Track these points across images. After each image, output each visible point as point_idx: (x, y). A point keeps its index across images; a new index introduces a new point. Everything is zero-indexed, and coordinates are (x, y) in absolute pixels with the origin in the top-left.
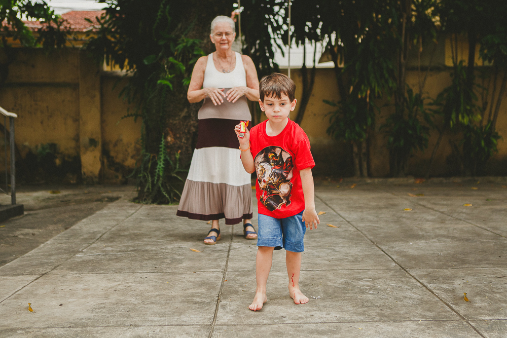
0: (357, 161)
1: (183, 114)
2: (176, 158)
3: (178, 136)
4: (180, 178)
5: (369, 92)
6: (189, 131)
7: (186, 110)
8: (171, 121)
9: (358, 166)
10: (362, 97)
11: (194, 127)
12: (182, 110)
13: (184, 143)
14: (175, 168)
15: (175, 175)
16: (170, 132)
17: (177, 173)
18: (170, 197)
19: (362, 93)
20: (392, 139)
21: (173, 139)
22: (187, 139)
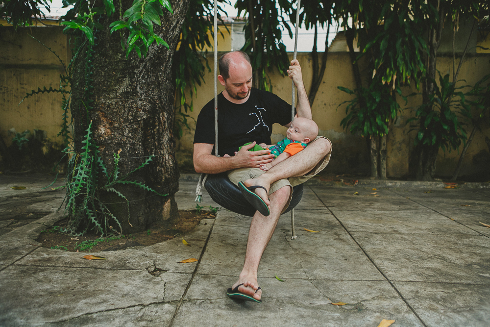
0: (375, 160)
1: (122, 89)
2: (113, 161)
3: (117, 125)
4: (120, 194)
5: (395, 77)
6: (135, 117)
7: (127, 81)
8: (103, 100)
9: (375, 166)
10: (386, 83)
11: (144, 110)
12: (119, 82)
13: (128, 137)
14: (112, 178)
15: (113, 190)
16: (103, 119)
17: (116, 186)
18: (103, 226)
19: (386, 78)
20: (421, 135)
21: (109, 131)
22: (134, 131)
